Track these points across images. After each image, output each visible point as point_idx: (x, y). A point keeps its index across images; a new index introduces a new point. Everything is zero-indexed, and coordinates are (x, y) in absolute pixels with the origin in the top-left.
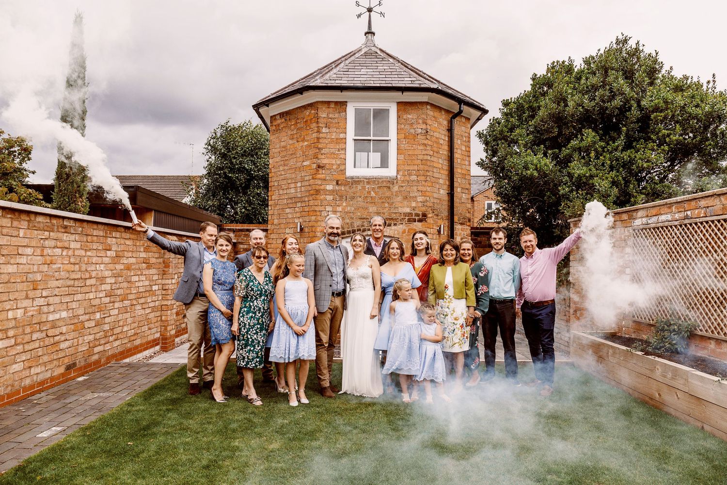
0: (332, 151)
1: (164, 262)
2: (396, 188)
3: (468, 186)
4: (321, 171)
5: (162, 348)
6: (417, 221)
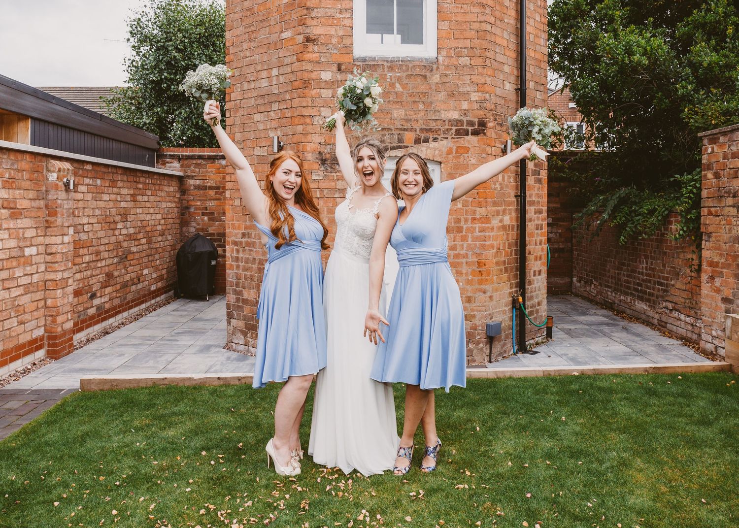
0: (330, 12)
1: (47, 207)
2: (436, 78)
3: (543, 81)
4: (311, 47)
5: (48, 352)
6: (470, 133)
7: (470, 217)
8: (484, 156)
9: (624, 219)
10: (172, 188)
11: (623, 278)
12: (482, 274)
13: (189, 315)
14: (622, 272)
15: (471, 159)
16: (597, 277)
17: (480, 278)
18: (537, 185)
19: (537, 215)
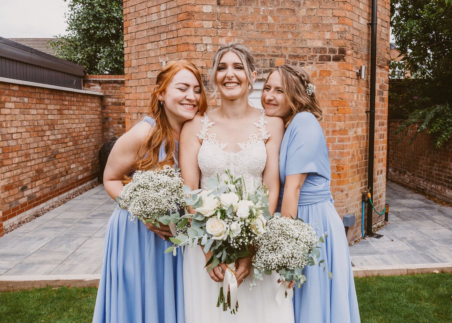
2: (303, 12)
6: (332, 59)
7: (331, 130)
8: (344, 78)
9: (439, 128)
10: (95, 104)
11: (435, 172)
12: (340, 177)
13: (105, 198)
14: (434, 168)
15: (333, 81)
16: (411, 170)
17: (338, 179)
18: (381, 103)
19: (380, 127)
